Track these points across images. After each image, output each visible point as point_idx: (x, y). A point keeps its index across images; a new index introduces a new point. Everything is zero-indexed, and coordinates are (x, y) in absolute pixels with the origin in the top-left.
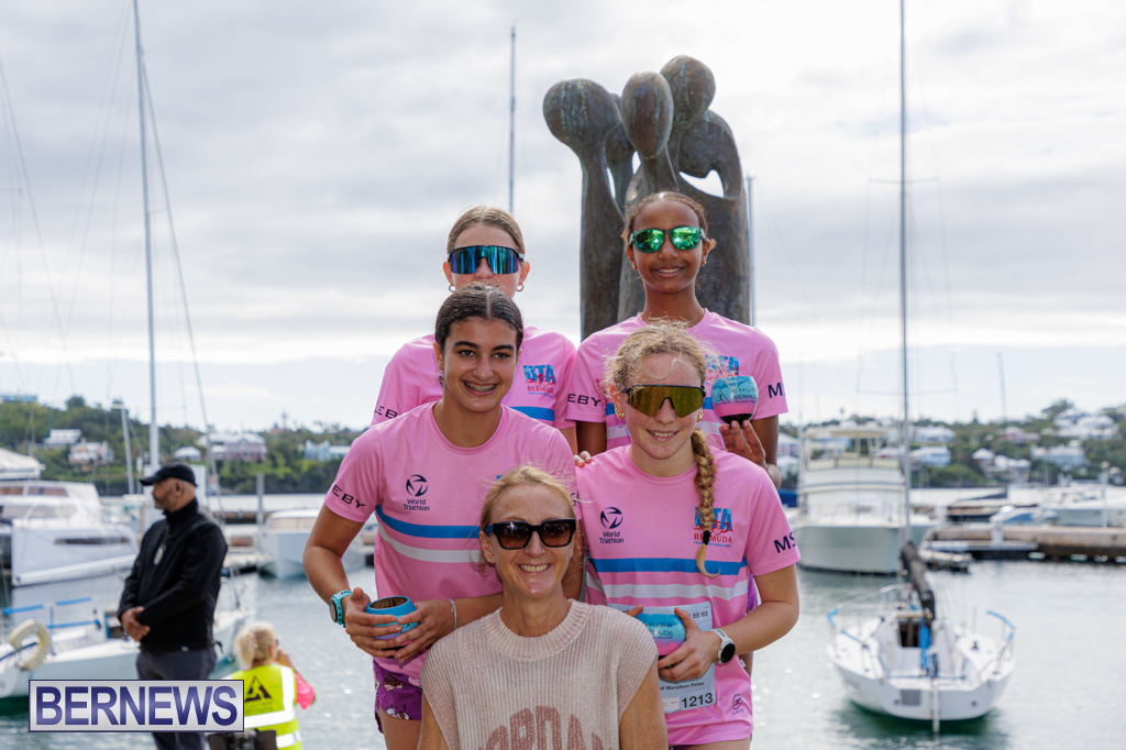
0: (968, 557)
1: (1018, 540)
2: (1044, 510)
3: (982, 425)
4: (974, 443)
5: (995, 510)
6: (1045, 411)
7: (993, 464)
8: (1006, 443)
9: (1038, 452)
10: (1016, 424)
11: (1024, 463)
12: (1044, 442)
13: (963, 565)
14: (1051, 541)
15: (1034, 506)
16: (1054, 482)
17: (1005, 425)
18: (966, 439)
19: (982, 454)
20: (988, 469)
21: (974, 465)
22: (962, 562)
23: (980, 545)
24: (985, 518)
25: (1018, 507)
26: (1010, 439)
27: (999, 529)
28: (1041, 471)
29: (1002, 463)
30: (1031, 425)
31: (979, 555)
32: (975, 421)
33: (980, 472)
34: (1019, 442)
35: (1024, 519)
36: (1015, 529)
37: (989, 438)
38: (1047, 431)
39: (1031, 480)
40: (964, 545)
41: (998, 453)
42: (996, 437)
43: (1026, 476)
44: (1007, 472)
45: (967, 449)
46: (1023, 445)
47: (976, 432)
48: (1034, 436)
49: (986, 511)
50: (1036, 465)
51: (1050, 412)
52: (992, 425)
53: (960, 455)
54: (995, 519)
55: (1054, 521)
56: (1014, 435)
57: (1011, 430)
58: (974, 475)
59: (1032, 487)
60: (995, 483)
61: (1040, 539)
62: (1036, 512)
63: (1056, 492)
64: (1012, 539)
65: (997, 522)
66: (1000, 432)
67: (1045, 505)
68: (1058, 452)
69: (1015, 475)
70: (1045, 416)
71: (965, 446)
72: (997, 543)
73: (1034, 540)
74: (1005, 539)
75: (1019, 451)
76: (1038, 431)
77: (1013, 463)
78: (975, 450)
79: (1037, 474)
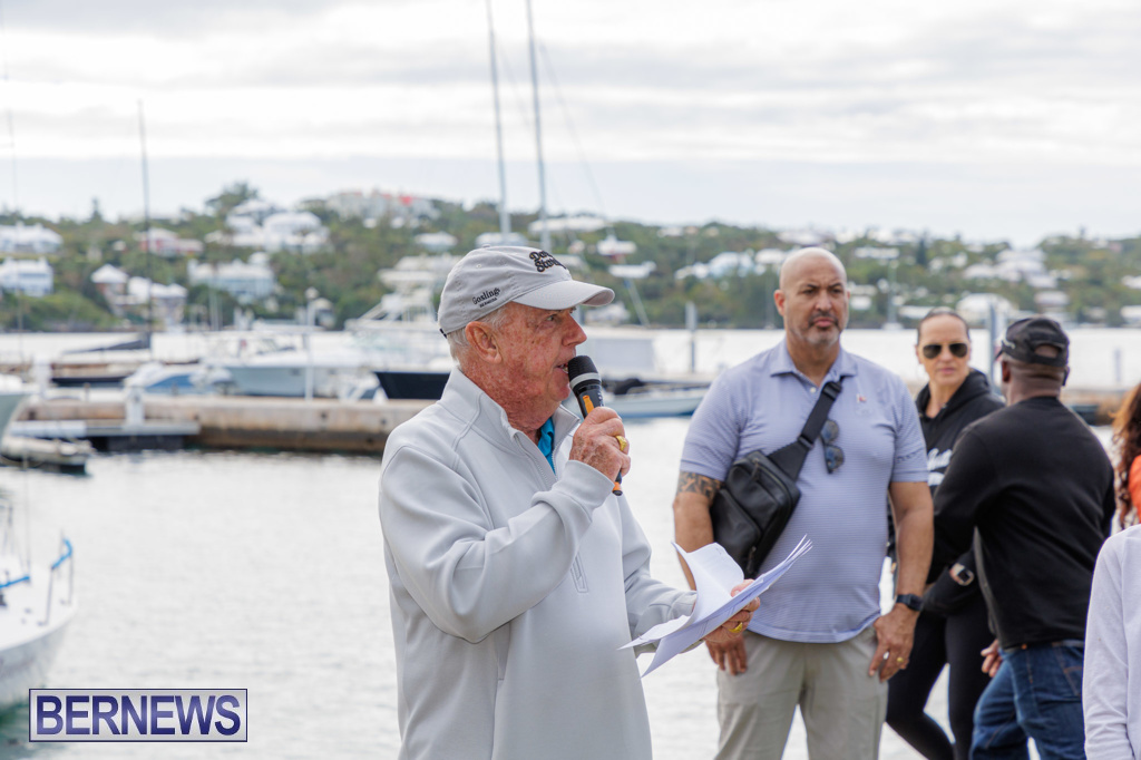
0: (86, 447)
1: (170, 418)
2: (210, 368)
3: (108, 225)
4: (94, 255)
5: (132, 369)
6: (211, 202)
7: (125, 291)
8: (149, 254)
9: (200, 273)
10: (165, 224)
11: (176, 291)
12: (213, 255)
13: (76, 461)
14: (223, 422)
15: (195, 362)
16: (227, 322)
17: (146, 225)
18: (80, 249)
19: (107, 275)
20: (118, 301)
21: (93, 292)
22: (76, 454)
23: (104, 428)
24: (115, 382)
25: (168, 364)
26: (153, 248)
27: (137, 399)
28: (207, 304)
29: (141, 289)
30: (189, 226)
31: (103, 444)
32: (97, 217)
33: (104, 306)
34: (167, 253)
35: (177, 384)
36: (162, 400)
37: (119, 246)
38: (216, 237)
39: (186, 320)
40: (78, 428)
41: (131, 274)
42: (131, 246)
43: (179, 313)
44: (149, 305)
45: (82, 266)
46: (175, 259)
47: (97, 236)
48: (194, 245)
49: (113, 371)
50: (196, 294)
51: (218, 204)
52: (123, 224)
53: (72, 277)
54: (130, 381)
55: (225, 387)
56: (159, 242)
57: (156, 234)
58: (93, 311)
59: (189, 331)
60: (126, 324)
61: (206, 420)
62: (198, 373)
63: (230, 338)
64: (159, 418)
65: (134, 387)
66: (140, 237)
67: (210, 360)
68: (231, 272)
69: (161, 311)
70: (210, 212)
71: (79, 259)
72: (134, 423)
73: (196, 418)
74: (147, 417)
75: (169, 270)
76: (199, 236)
77: (159, 291)
78: (96, 268)
79: (196, 309)
